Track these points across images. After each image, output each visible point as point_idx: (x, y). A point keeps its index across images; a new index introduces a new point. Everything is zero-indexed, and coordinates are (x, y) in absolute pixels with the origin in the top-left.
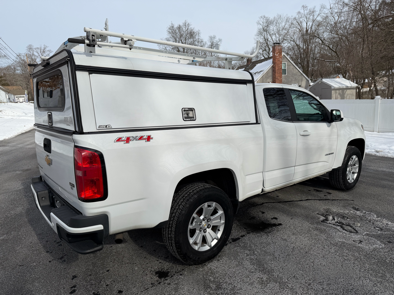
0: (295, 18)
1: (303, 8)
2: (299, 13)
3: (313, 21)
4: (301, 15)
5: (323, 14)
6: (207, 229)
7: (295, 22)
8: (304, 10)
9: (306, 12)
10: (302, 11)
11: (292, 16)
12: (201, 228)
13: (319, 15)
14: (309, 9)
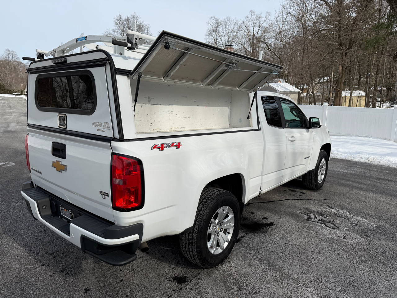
0: (243, 22)
1: (250, 13)
2: (247, 17)
3: (260, 26)
4: (249, 20)
5: (268, 21)
6: (220, 233)
7: (243, 26)
8: (252, 15)
9: (253, 17)
10: (250, 16)
11: (241, 20)
12: (215, 232)
13: (264, 21)
14: (256, 15)
